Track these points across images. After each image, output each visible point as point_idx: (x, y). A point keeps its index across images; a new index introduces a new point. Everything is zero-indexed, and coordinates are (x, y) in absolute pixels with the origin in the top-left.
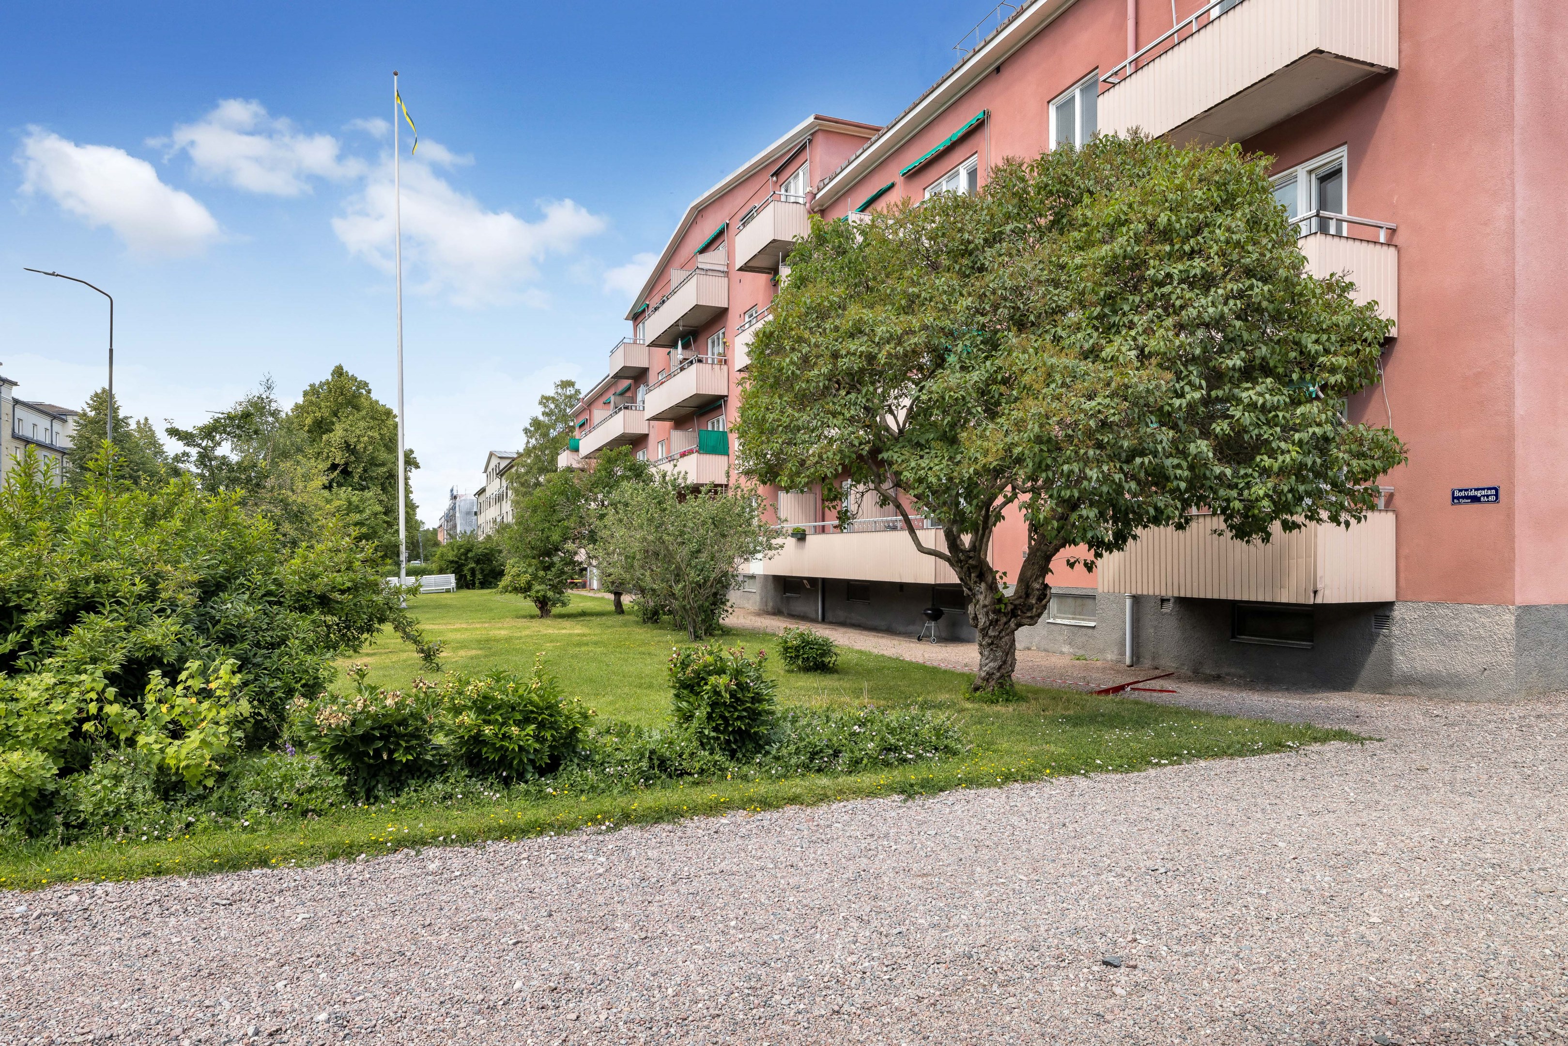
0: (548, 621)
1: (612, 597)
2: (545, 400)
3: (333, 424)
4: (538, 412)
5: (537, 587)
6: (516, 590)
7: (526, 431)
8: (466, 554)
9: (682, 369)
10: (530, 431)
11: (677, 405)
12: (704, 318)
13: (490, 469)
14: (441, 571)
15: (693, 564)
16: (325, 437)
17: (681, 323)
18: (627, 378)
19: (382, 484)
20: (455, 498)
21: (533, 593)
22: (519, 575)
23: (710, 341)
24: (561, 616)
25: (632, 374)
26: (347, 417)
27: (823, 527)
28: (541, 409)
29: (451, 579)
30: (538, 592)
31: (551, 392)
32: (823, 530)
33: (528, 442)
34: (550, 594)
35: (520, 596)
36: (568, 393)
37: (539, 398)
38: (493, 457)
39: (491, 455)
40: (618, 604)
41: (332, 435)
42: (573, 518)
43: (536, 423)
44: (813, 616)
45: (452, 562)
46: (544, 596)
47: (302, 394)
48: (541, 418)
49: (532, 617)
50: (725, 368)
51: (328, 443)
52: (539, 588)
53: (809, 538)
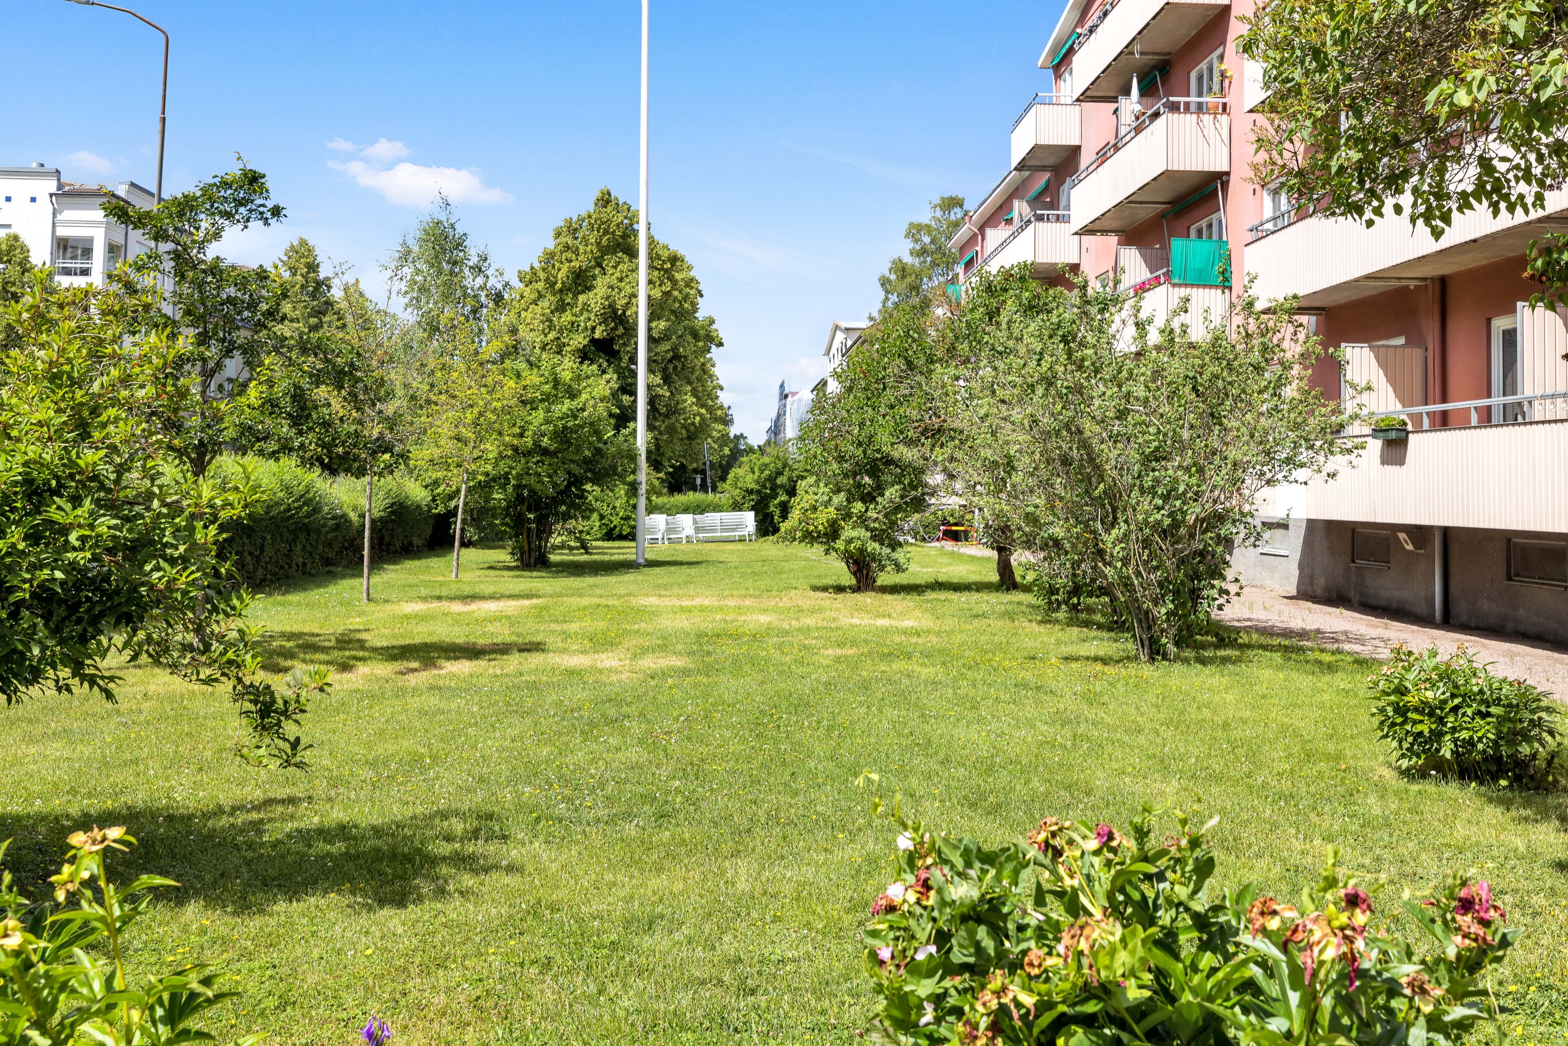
0: (868, 599)
1: (995, 554)
2: (914, 231)
3: (594, 277)
4: (903, 249)
5: (848, 532)
6: (810, 537)
7: (884, 282)
8: (771, 479)
9: (1138, 130)
10: (889, 281)
11: (1130, 200)
12: (1184, 32)
13: (833, 350)
14: (736, 507)
15: (1148, 482)
16: (582, 298)
17: (1137, 48)
18: (1043, 168)
19: (665, 370)
20: (786, 396)
21: (840, 544)
22: (814, 509)
23: (1193, 75)
24: (894, 589)
25: (1051, 161)
26: (615, 267)
27: (1445, 414)
28: (909, 244)
29: (749, 519)
30: (850, 541)
31: (925, 217)
32: (1443, 421)
33: (887, 299)
34: (873, 547)
35: (818, 549)
36: (953, 217)
37: (906, 227)
38: (838, 333)
39: (837, 328)
40: (1005, 568)
41: (591, 294)
42: (915, 401)
43: (901, 269)
44: (1421, 609)
45: (750, 492)
46: (862, 551)
47: (552, 234)
48: (908, 259)
49: (840, 589)
50: (1224, 119)
51: (586, 307)
52: (854, 534)
53: (1414, 440)
